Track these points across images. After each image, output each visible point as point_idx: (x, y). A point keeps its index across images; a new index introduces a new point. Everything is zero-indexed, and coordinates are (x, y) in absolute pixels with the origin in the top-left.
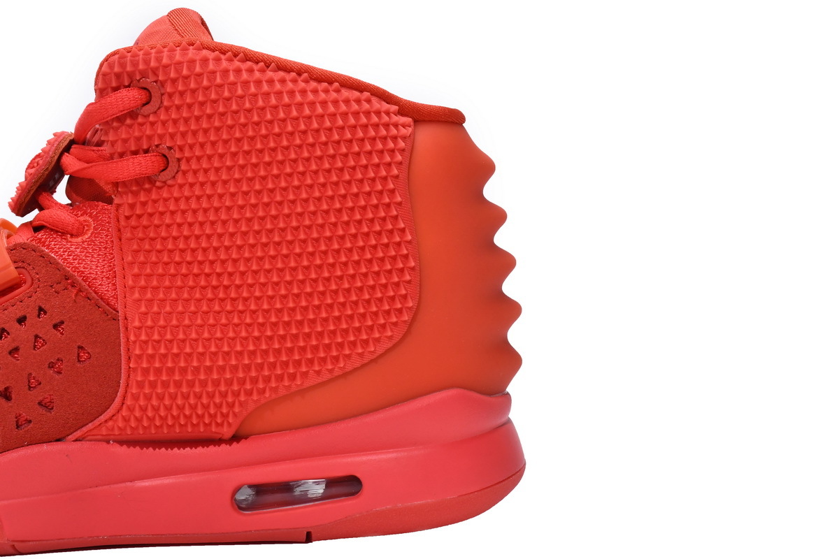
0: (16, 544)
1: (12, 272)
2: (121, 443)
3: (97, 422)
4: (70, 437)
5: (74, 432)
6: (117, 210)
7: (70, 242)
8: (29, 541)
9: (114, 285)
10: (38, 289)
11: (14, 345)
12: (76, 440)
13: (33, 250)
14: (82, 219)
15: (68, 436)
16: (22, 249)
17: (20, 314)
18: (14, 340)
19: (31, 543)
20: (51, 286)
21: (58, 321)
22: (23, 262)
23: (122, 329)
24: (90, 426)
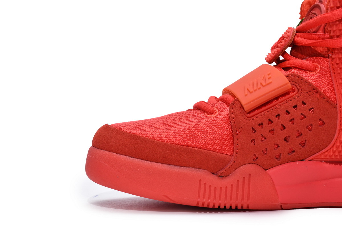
0: (283, 205)
1: (289, 86)
2: (327, 162)
3: (320, 153)
4: (307, 159)
5: (309, 157)
6: (332, 61)
7: (310, 74)
8: (288, 204)
9: (334, 93)
10: (301, 94)
11: (292, 118)
12: (309, 161)
13: (297, 77)
14: (315, 64)
15: (306, 158)
16: (292, 76)
17: (294, 105)
18: (292, 116)
19: (288, 205)
20: (307, 93)
21: (311, 108)
22: (293, 82)
23: (339, 112)
24: (317, 154)
